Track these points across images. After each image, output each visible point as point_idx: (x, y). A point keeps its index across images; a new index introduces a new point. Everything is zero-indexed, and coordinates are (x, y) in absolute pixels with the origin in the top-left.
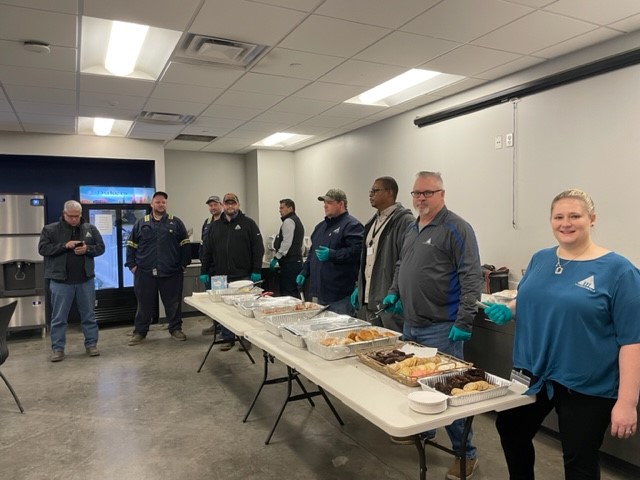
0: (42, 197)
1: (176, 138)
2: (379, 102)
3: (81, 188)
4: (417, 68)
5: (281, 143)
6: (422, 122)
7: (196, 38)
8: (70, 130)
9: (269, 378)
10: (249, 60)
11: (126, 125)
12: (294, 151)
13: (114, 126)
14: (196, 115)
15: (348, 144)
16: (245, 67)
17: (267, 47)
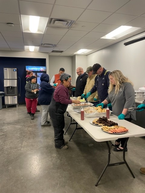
0: (16, 69)
1: (52, 52)
2: (112, 38)
3: (26, 66)
4: (123, 25)
5: (82, 53)
6: (126, 44)
7: (53, 20)
8: (23, 49)
9: (78, 128)
10: (69, 26)
11: (38, 48)
12: (87, 55)
13: (35, 48)
14: (56, 44)
15: (104, 52)
16: (68, 28)
17: (74, 21)
